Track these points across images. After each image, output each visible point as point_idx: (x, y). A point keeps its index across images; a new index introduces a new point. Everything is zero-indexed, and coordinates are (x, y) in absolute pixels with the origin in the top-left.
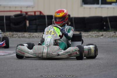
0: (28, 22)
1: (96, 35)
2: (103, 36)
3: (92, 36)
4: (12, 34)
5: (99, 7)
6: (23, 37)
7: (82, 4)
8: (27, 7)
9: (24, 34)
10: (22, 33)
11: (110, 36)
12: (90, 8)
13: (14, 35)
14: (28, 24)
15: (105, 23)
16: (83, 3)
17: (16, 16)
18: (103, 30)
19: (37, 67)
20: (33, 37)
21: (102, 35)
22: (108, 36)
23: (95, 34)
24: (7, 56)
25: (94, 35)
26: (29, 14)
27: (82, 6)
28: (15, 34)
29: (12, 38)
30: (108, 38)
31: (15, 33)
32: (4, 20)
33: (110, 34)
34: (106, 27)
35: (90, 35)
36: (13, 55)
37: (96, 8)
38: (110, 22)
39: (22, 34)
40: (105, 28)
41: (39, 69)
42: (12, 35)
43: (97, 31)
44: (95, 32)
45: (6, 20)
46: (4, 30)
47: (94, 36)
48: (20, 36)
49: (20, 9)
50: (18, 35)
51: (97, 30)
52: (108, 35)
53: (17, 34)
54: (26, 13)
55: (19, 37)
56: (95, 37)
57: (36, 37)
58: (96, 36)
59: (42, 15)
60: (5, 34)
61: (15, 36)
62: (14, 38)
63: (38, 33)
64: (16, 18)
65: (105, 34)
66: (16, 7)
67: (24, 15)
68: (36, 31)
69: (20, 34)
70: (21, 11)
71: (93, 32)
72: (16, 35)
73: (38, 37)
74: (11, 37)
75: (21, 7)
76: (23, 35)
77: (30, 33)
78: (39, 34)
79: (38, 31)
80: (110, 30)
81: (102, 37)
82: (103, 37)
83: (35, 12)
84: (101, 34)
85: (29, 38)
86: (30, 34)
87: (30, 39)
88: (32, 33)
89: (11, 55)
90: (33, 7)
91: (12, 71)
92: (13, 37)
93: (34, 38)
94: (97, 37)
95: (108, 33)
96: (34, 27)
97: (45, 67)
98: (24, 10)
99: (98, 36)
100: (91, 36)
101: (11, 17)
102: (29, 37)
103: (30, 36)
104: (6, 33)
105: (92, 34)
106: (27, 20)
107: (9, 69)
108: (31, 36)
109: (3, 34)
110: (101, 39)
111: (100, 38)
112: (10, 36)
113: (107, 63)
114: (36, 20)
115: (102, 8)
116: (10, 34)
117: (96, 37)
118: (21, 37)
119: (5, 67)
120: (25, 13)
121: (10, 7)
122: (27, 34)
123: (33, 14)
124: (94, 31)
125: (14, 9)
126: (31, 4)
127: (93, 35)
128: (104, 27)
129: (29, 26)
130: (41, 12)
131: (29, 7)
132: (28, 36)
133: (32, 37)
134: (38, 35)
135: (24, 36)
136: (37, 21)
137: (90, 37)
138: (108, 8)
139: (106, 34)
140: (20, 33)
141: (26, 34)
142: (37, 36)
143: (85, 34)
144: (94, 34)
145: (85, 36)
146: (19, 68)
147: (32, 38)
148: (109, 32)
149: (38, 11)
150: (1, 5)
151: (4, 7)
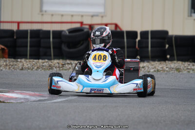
4: (63, 63)
7: (191, 13)
8: (92, 16)
13: (67, 65)
16: (193, 11)
17: (72, 31)
27: (191, 16)
31: (68, 61)
32: (50, 38)
42: (63, 65)
45: (53, 38)
49: (80, 20)
50: (74, 65)
53: (72, 64)
54: (91, 26)
59: (118, 30)
60: (50, 63)
62: (66, 70)
64: (71, 34)
66: (72, 16)
67: (86, 30)
70: (82, 23)
72: (70, 66)
74: (61, 69)
75: (82, 16)
83: (106, 25)
90: (102, 17)
92: (64, 68)
98: (87, 21)
101: (63, 33)
104: (52, 61)
109: (47, 62)
112: (59, 67)
116: (59, 64)
120: (87, 27)
121: (62, 15)
125: (69, 20)
126: (100, 10)
130: (116, 26)
131: (97, 16)
143: (193, 65)
145: (193, 70)
149: (111, 24)
150: (46, 11)
151: (52, 15)
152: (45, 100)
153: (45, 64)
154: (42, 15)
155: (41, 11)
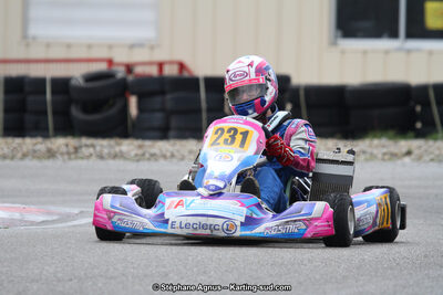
0: (133, 101)
1: (385, 150)
2: (413, 156)
3: (373, 157)
4: (77, 145)
5: (399, 50)
6: (115, 156)
7: (336, 37)
8: (132, 46)
9: (119, 145)
10: (112, 142)
11: (438, 156)
12: (365, 52)
14: (133, 110)
15: (418, 108)
16: (339, 33)
17: (91, 78)
18: (411, 134)
19: (164, 266)
20: (153, 155)
21: (409, 153)
22: (432, 156)
23: (383, 146)
24: (55, 226)
25: (378, 152)
26: (139, 70)
27: (335, 44)
28: (87, 146)
29: (76, 158)
30: (431, 164)
31: (85, 141)
32: (45, 93)
33: (439, 149)
34: (423, 123)
35: (364, 152)
36: (75, 223)
37: (387, 52)
38: (438, 104)
39: (111, 146)
40: (419, 125)
41: (171, 275)
42: (76, 149)
43: (390, 138)
44: (384, 141)
45: (53, 92)
46: (47, 129)
47: (380, 156)
48: (106, 151)
49: (104, 54)
50: (98, 148)
51: (391, 133)
52: (431, 153)
53: (93, 146)
54: (129, 68)
55: (101, 157)
56: (383, 160)
57: (165, 157)
58: (385, 154)
59: (186, 74)
60: (50, 145)
61: (85, 151)
62: (82, 158)
63: (172, 142)
64: (91, 85)
65: (420, 147)
66: (90, 46)
67: (119, 76)
68: (163, 133)
69: (103, 145)
70: (110, 62)
71: (376, 142)
72: (91, 150)
73: (173, 156)
74: (73, 156)
75: (110, 47)
76: (117, 149)
77: (139, 142)
78: (173, 145)
79: (172, 133)
80: (437, 132)
81: (407, 160)
82: (413, 160)
83: (161, 65)
84: (404, 150)
85: (138, 161)
86: (140, 147)
87: (141, 163)
88: (148, 143)
89: (70, 224)
90: (152, 48)
91: (71, 280)
92: (80, 155)
93: (156, 160)
94: (389, 159)
95: (431, 142)
96: (157, 119)
97: (195, 269)
98: (121, 57)
99: (394, 156)
100: (368, 156)
101: (73, 82)
102: (136, 155)
103: (140, 152)
104: (53, 140)
105: (370, 146)
106: (133, 93)
107: (60, 275)
108: (143, 155)
109: (42, 144)
110: (404, 165)
111: (399, 162)
112: (68, 153)
113: (426, 256)
114: (163, 93)
115: (409, 51)
116: (67, 145)
117: (386, 157)
118: (109, 154)
119: (47, 268)
120: (122, 69)
121: (69, 46)
122: (132, 147)
123: (154, 71)
124: (380, 137)
125: (83, 54)
126: (146, 33)
127: (375, 151)
128: (414, 122)
129: (138, 117)
130: (182, 66)
131: (141, 45)
132: (133, 153)
133: (147, 155)
134: (171, 148)
135: (121, 152)
136: (168, 97)
137: (362, 157)
138: (431, 53)
139: (423, 149)
140: (105, 142)
141: (128, 146)
142: (168, 154)
144: (377, 147)
146: (96, 271)
147: (149, 159)
148: (436, 139)
149: (171, 63)
150: (34, 38)
151: (48, 45)
152: (53, 222)
153: (39, 147)
154: (28, 45)
155: (25, 36)
